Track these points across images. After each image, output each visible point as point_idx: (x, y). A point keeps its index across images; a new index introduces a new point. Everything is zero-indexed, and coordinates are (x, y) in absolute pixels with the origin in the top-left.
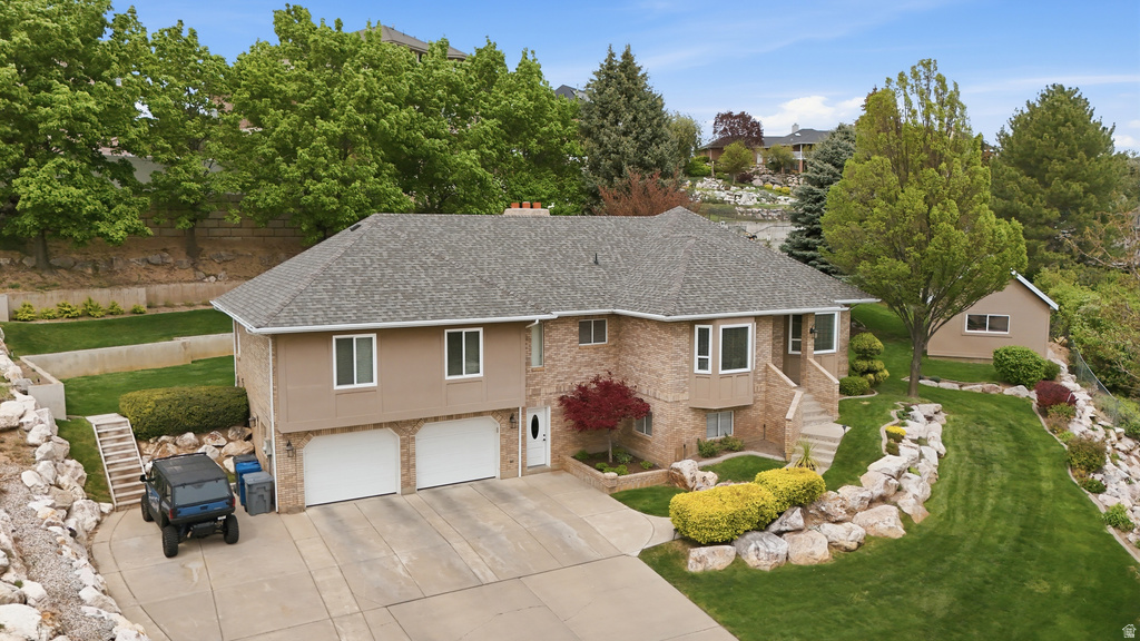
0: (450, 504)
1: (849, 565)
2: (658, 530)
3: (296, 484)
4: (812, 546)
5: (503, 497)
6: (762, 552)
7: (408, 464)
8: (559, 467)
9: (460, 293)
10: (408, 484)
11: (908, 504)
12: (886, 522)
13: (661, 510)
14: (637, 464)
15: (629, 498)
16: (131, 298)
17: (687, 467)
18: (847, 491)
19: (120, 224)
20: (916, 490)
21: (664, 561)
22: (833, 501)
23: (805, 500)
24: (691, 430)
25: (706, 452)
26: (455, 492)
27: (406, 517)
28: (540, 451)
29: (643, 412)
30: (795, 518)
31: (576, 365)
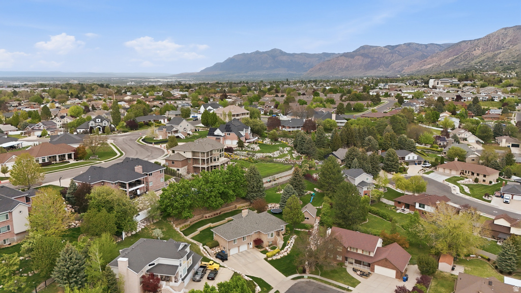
0: (244, 254)
1: (282, 258)
2: (265, 256)
3: (229, 253)
4: (279, 257)
5: (249, 253)
6: (274, 258)
7: (239, 250)
8: (253, 248)
10: (239, 252)
11: (288, 252)
12: (286, 254)
13: (265, 254)
14: (263, 248)
15: (262, 252)
16: (188, 223)
17: (267, 248)
18: (282, 251)
20: (289, 249)
21: (266, 259)
22: (281, 252)
23: (278, 253)
24: (267, 244)
25: (269, 246)
26: (244, 252)
27: (241, 256)
28: (251, 246)
29: (262, 242)
30: (277, 254)
31: (255, 237)
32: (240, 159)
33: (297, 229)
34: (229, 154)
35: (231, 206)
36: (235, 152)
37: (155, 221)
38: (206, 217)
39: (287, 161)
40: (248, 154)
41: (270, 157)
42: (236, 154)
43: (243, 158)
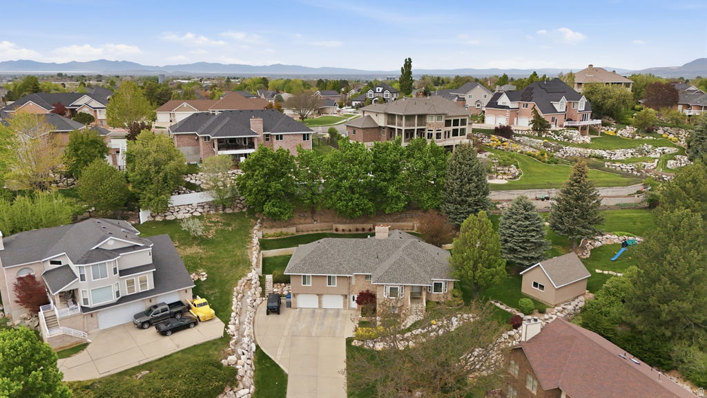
2: (354, 333)
3: (295, 303)
4: (378, 346)
5: (337, 315)
6: (368, 345)
7: (320, 303)
8: (359, 309)
9: (332, 267)
10: (320, 307)
11: (412, 343)
12: (401, 346)
13: (362, 329)
14: (370, 315)
15: (361, 323)
16: (292, 230)
17: (377, 319)
19: (287, 216)
21: (349, 341)
26: (331, 311)
27: (313, 316)
28: (355, 305)
29: (376, 302)
32: (522, 152)
33: (498, 305)
34: (501, 140)
35: (405, 224)
36: (517, 139)
37: (228, 211)
38: (337, 230)
39: (638, 171)
40: (546, 145)
41: (601, 158)
42: (519, 142)
43: (530, 150)
